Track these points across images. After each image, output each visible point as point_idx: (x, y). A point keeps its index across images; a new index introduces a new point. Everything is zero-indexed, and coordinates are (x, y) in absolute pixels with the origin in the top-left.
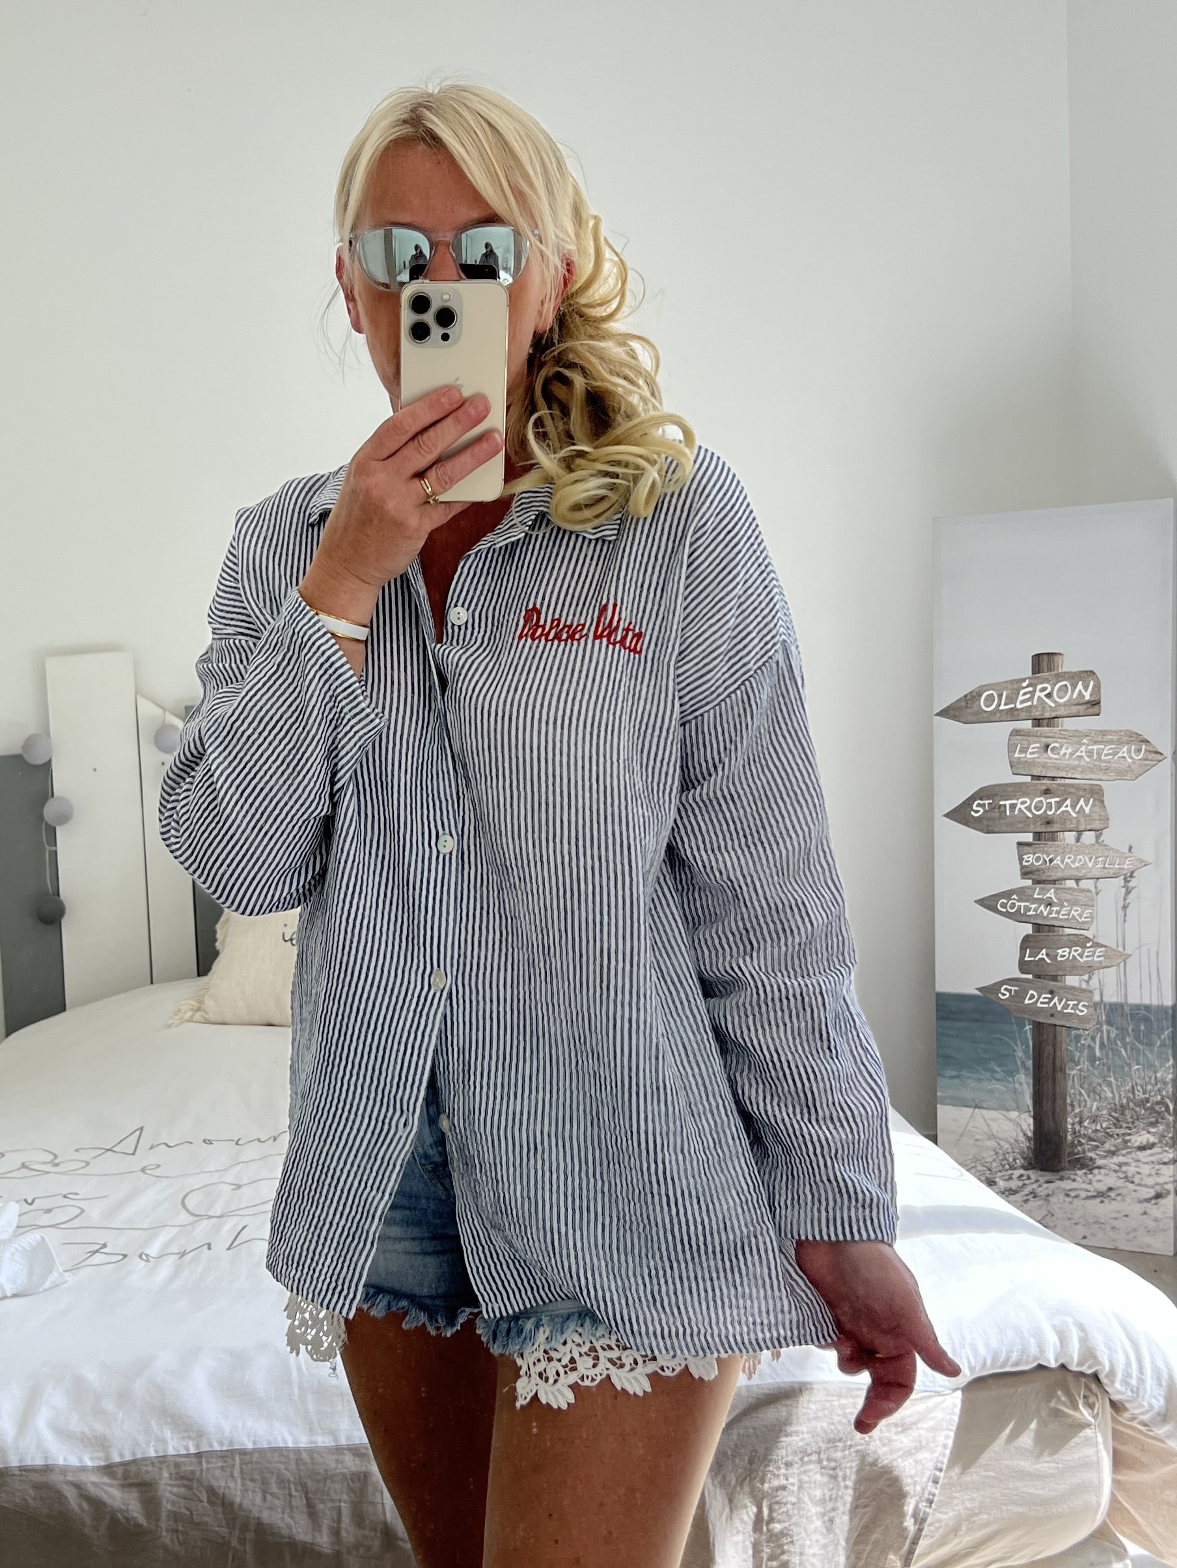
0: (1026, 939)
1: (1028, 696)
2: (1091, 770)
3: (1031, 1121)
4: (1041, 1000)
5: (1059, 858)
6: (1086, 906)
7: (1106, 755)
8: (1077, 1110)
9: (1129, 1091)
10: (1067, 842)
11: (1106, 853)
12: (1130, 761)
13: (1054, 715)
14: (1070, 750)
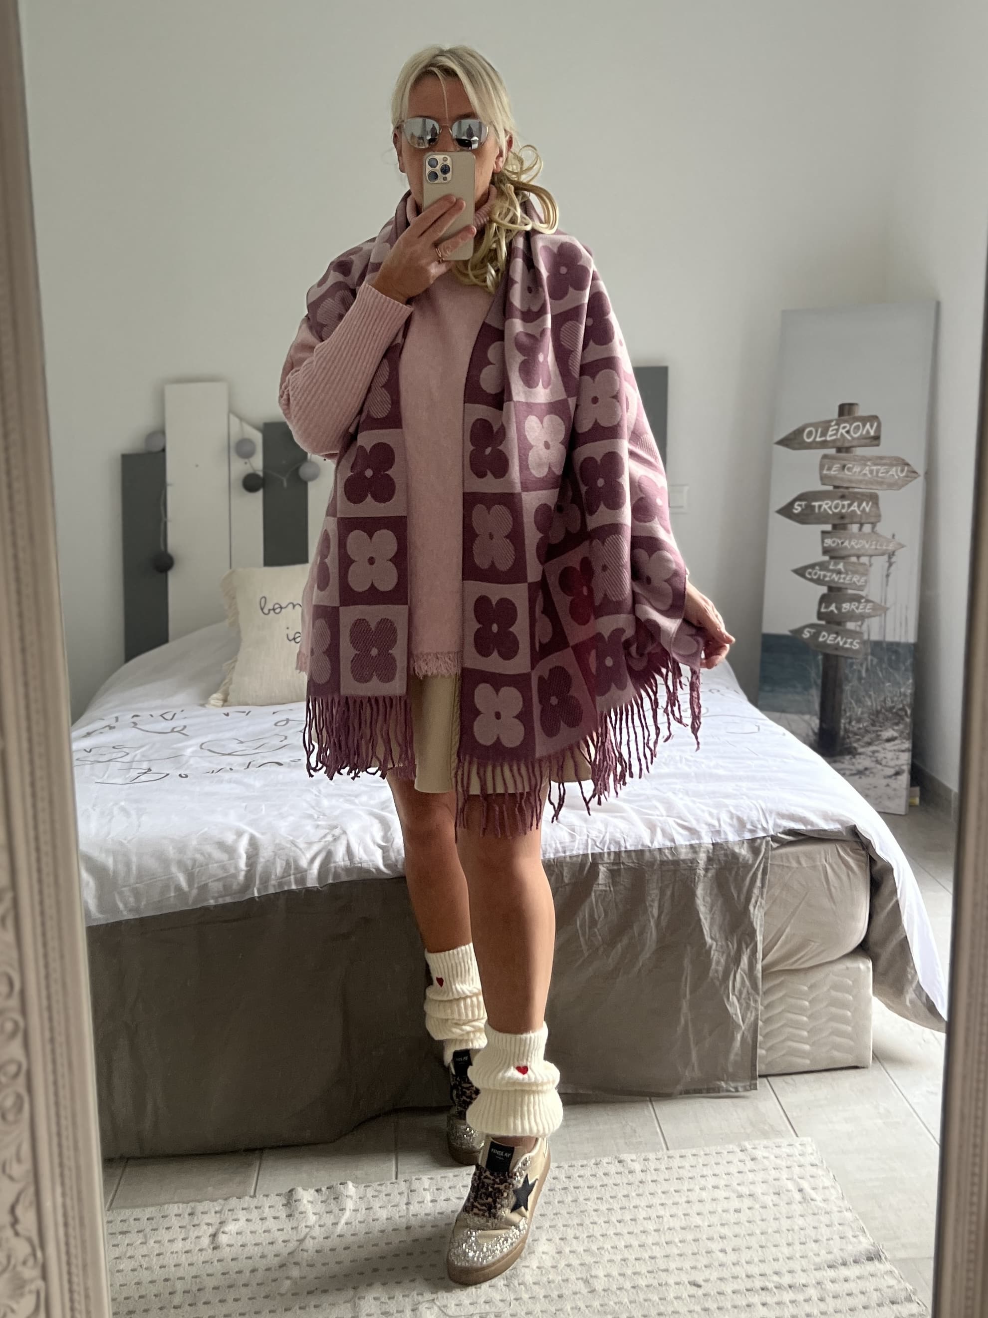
0: (824, 594)
1: (835, 432)
2: (872, 483)
3: (817, 721)
4: (830, 638)
5: (847, 541)
6: (863, 574)
7: (882, 473)
10: (854, 531)
11: (877, 539)
12: (897, 477)
13: (851, 445)
14: (858, 470)
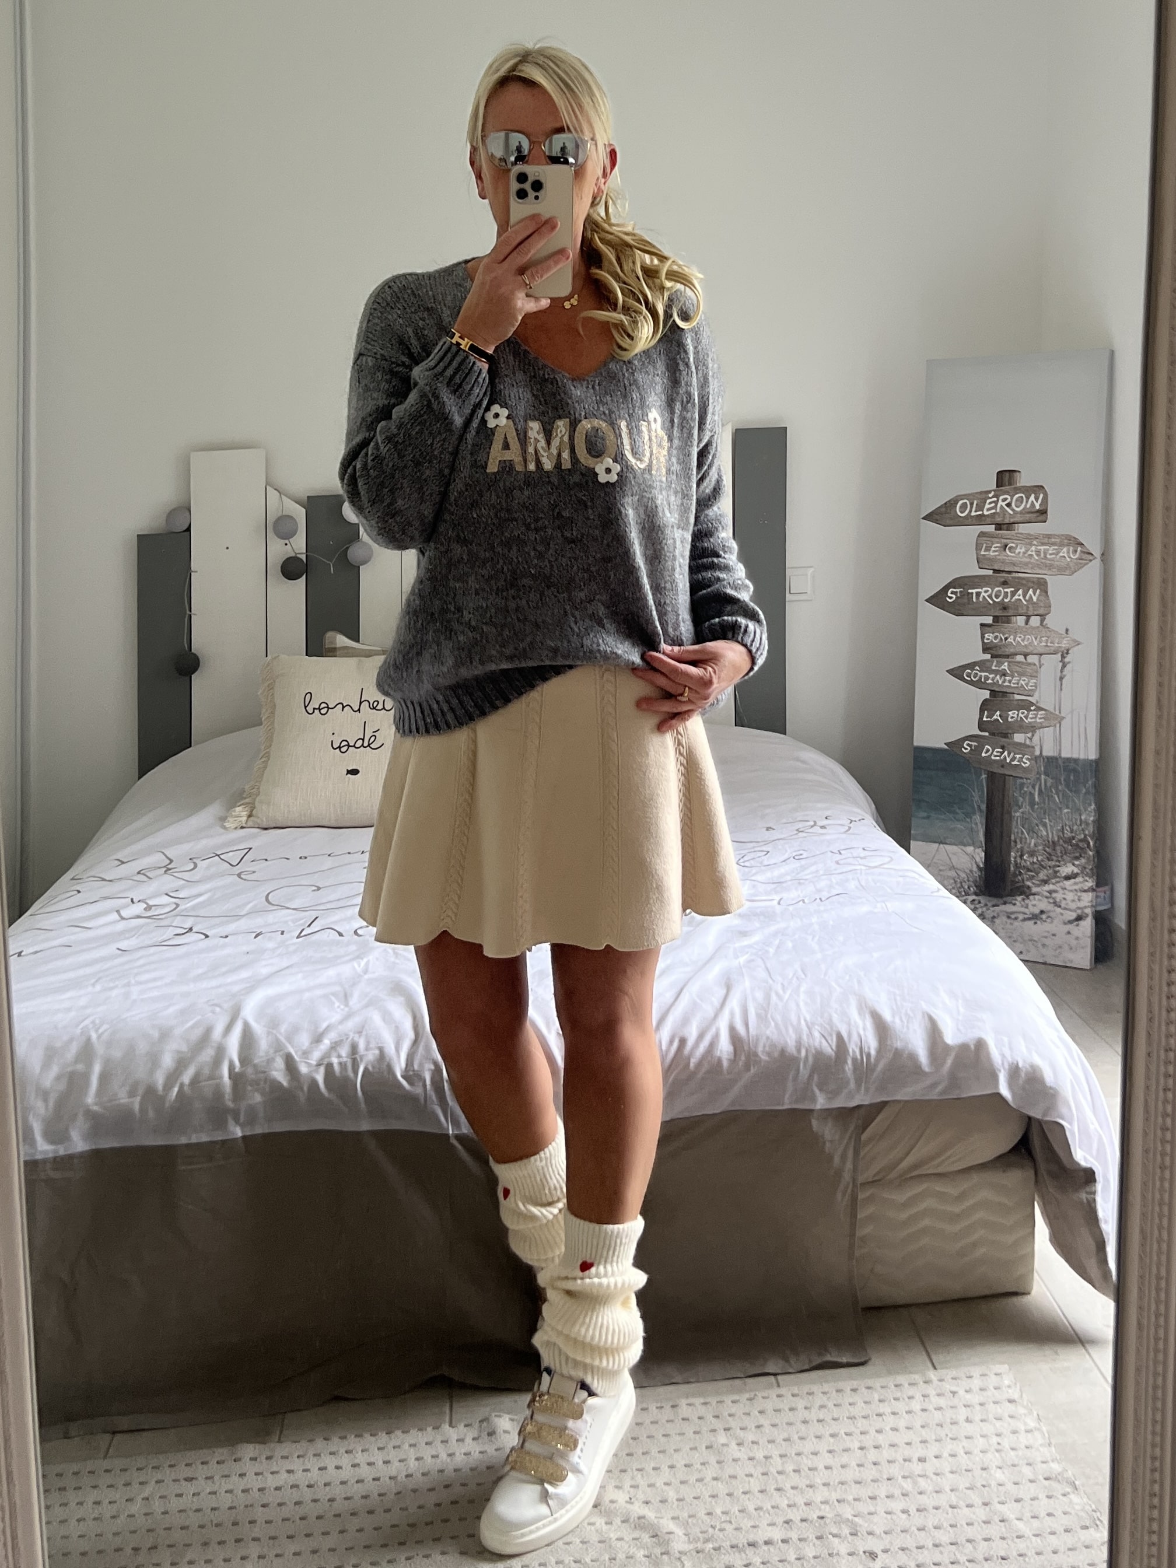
0: (986, 700)
1: (993, 505)
2: (1040, 568)
3: (983, 854)
4: (995, 753)
5: (1012, 637)
6: (1032, 676)
7: (1050, 554)
8: (1019, 846)
9: (1060, 830)
10: (1019, 624)
11: (1049, 634)
12: (1069, 560)
13: (1012, 520)
14: (1023, 550)
